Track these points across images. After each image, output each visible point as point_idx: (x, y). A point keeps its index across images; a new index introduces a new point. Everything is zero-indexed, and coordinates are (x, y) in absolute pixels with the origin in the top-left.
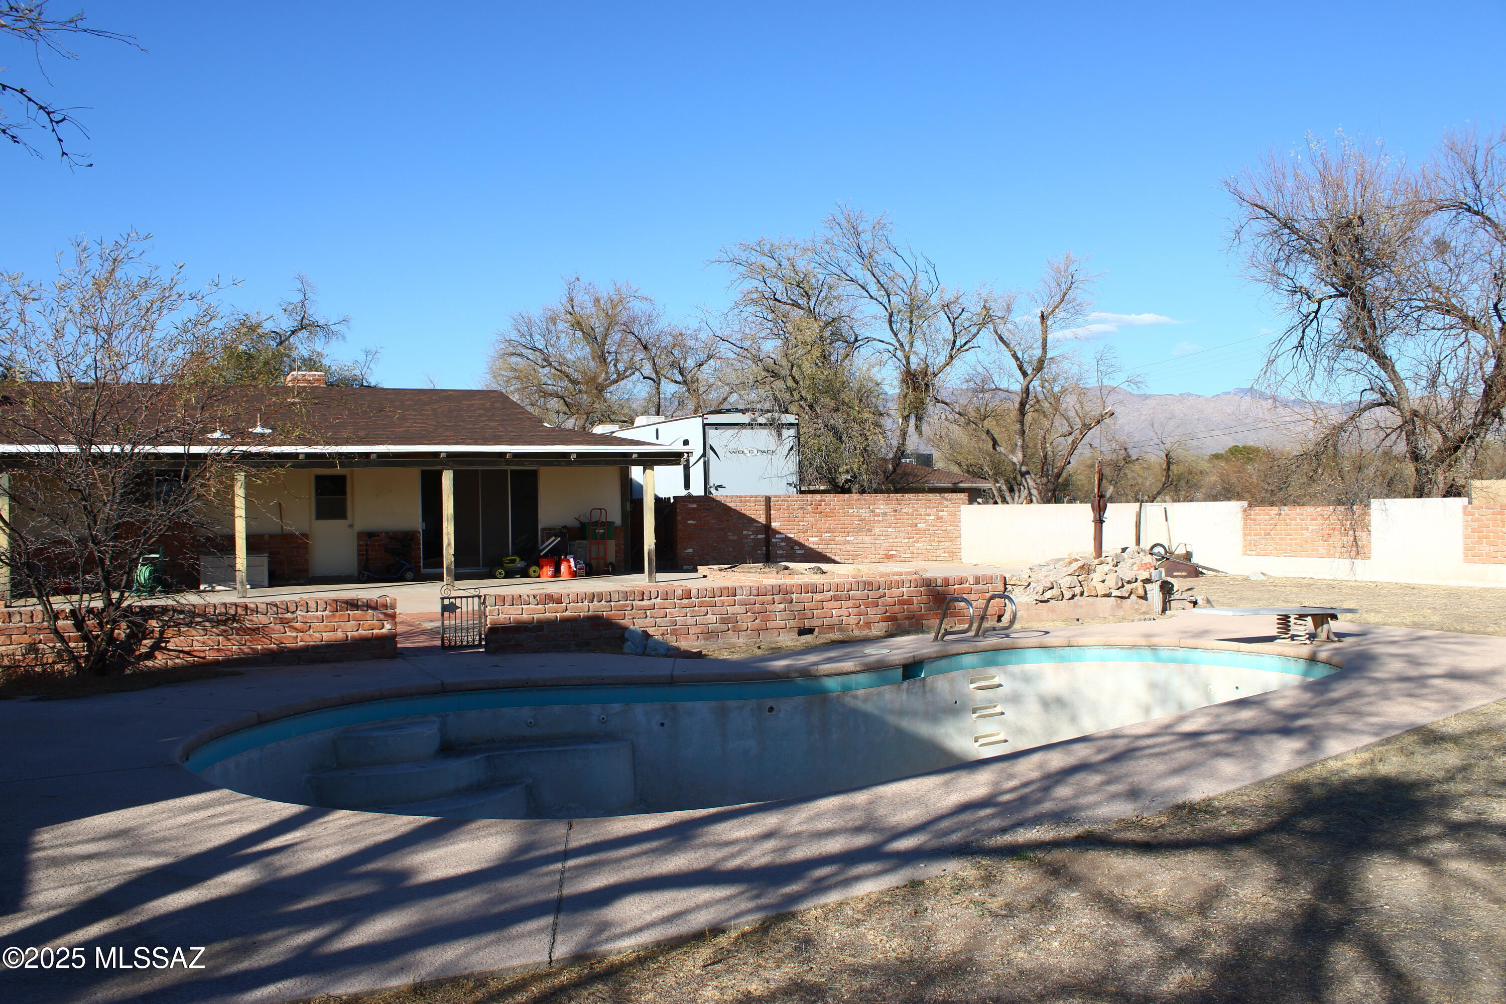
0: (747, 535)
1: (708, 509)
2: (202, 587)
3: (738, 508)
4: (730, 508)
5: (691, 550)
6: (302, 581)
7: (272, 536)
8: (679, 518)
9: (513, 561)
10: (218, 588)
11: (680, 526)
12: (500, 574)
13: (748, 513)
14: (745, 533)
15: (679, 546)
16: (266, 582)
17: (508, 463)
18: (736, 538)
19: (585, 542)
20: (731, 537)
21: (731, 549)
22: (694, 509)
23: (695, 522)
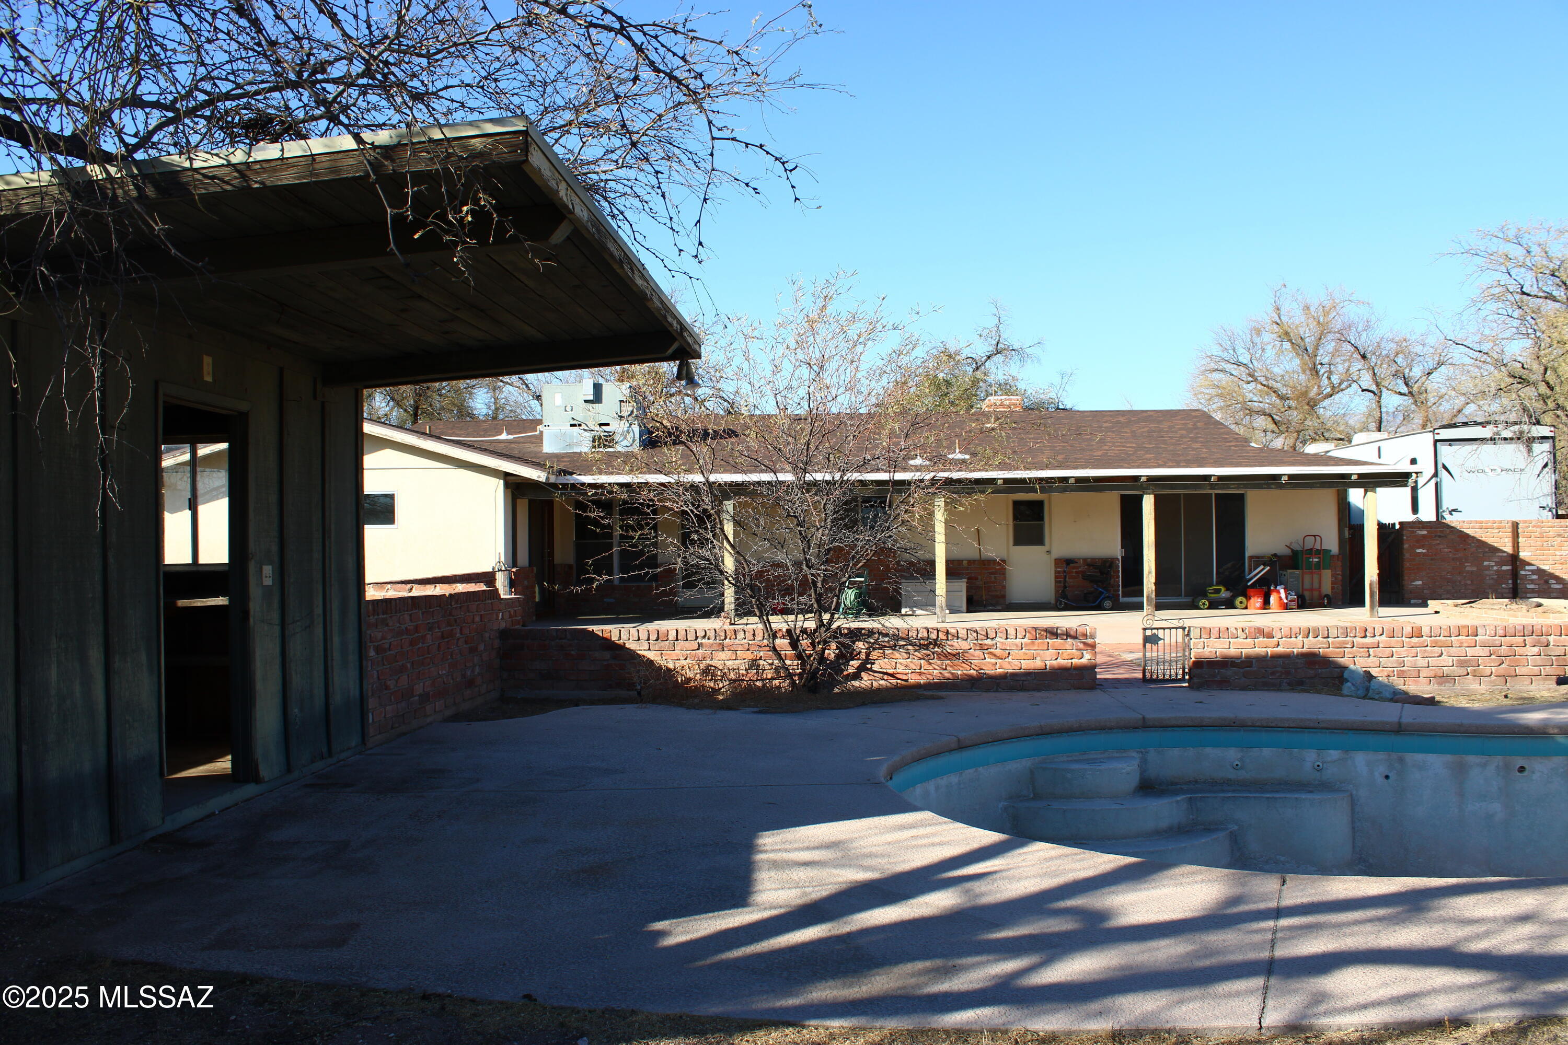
0: (1489, 566)
1: (1440, 537)
2: (903, 611)
3: (1477, 535)
4: (1468, 535)
5: (1420, 583)
6: (999, 608)
8: (1406, 546)
9: (1218, 591)
10: (919, 612)
11: (1407, 555)
12: (1204, 604)
13: (1490, 541)
14: (1485, 563)
15: (1406, 578)
16: (964, 608)
17: (1213, 486)
18: (1475, 569)
19: (1297, 572)
20: (1469, 567)
21: (1469, 582)
22: (1423, 536)
23: (1424, 551)
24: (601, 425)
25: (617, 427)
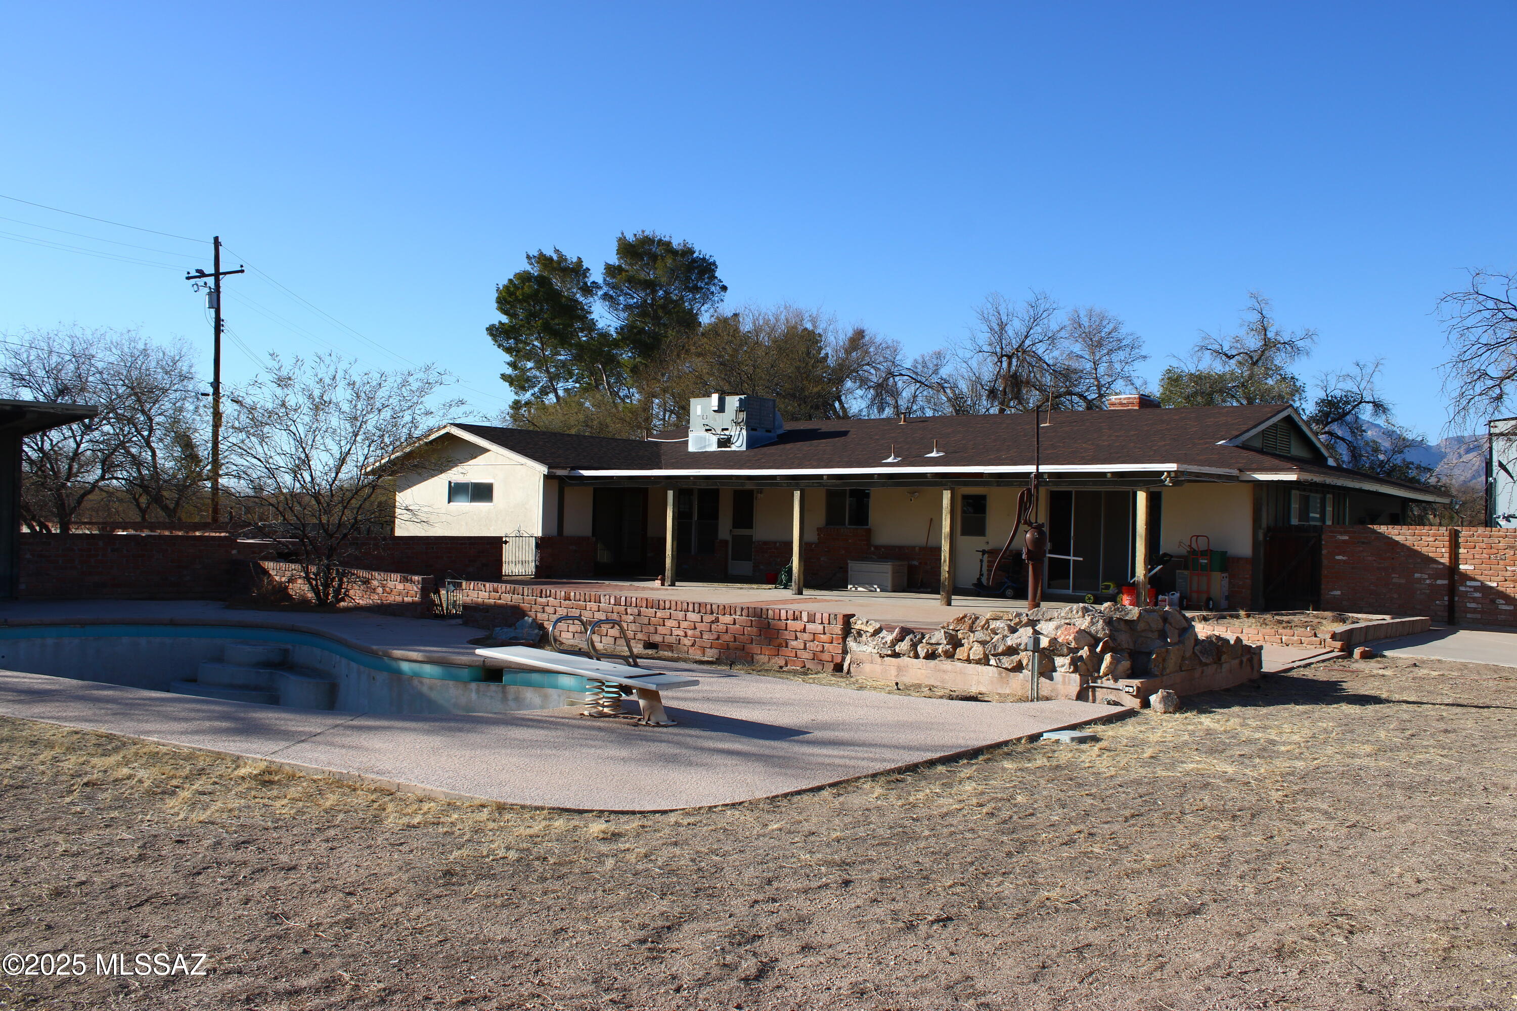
0: (1420, 580)
1: (1363, 543)
2: (849, 587)
3: (1408, 543)
4: (1397, 542)
5: (1338, 593)
6: (929, 590)
7: (921, 548)
8: (1324, 552)
9: (1108, 587)
10: (860, 589)
11: (1325, 562)
12: (1089, 599)
13: (1424, 550)
14: (1417, 575)
15: (1323, 587)
16: (889, 588)
18: (1403, 581)
19: (1186, 572)
20: (1396, 579)
21: (1395, 596)
22: (1344, 541)
23: (1344, 558)
24: (723, 430)
25: (734, 432)
